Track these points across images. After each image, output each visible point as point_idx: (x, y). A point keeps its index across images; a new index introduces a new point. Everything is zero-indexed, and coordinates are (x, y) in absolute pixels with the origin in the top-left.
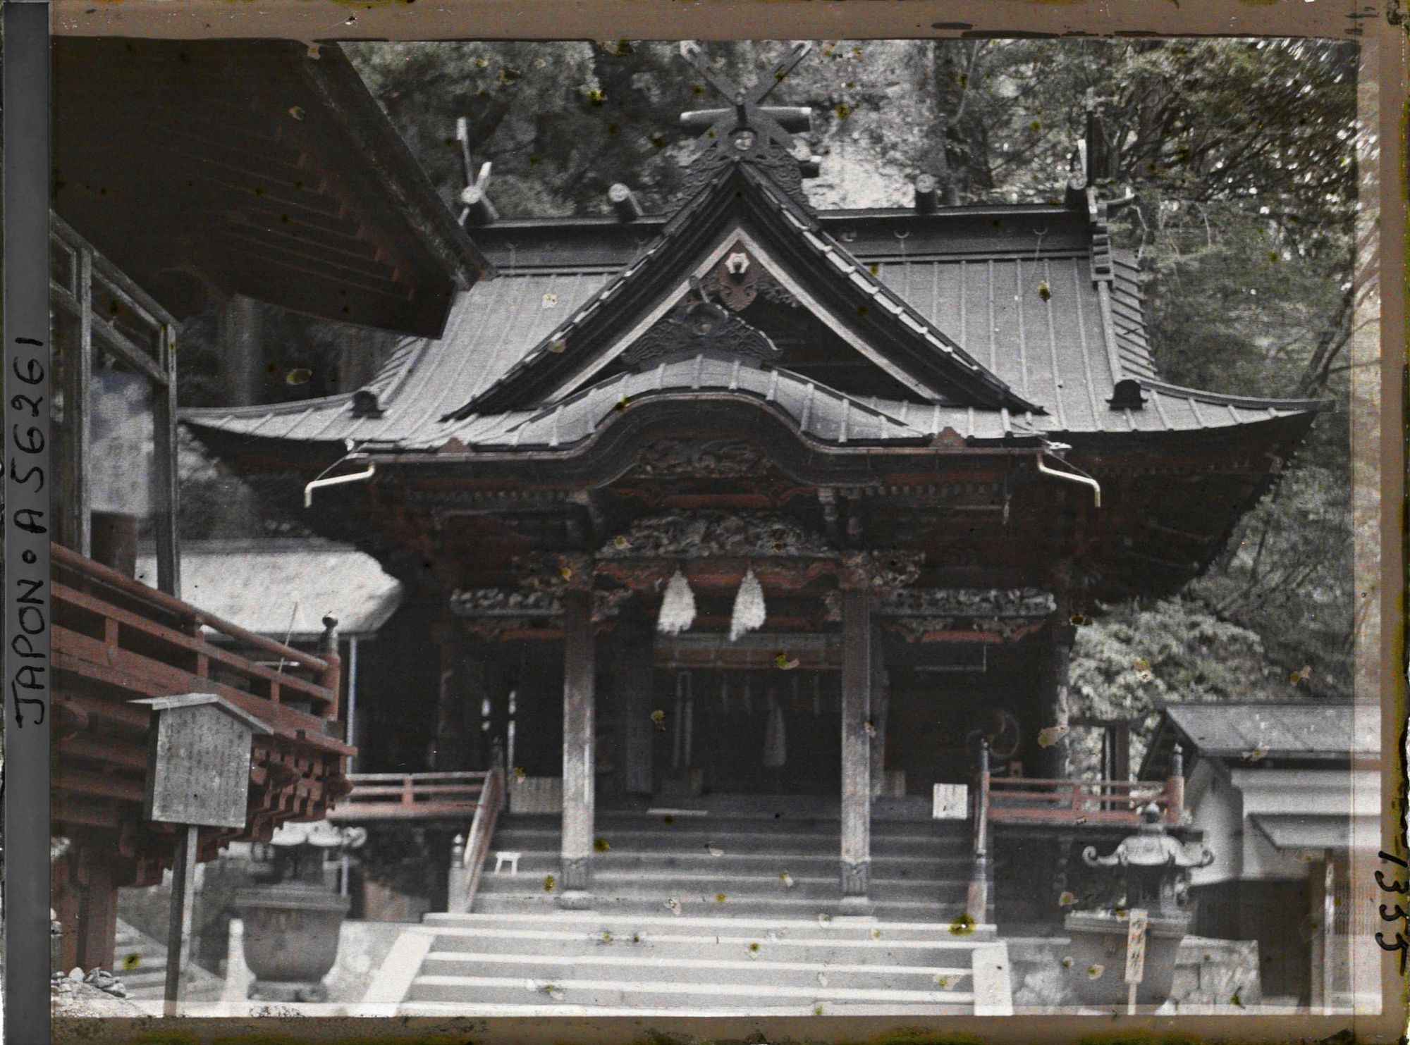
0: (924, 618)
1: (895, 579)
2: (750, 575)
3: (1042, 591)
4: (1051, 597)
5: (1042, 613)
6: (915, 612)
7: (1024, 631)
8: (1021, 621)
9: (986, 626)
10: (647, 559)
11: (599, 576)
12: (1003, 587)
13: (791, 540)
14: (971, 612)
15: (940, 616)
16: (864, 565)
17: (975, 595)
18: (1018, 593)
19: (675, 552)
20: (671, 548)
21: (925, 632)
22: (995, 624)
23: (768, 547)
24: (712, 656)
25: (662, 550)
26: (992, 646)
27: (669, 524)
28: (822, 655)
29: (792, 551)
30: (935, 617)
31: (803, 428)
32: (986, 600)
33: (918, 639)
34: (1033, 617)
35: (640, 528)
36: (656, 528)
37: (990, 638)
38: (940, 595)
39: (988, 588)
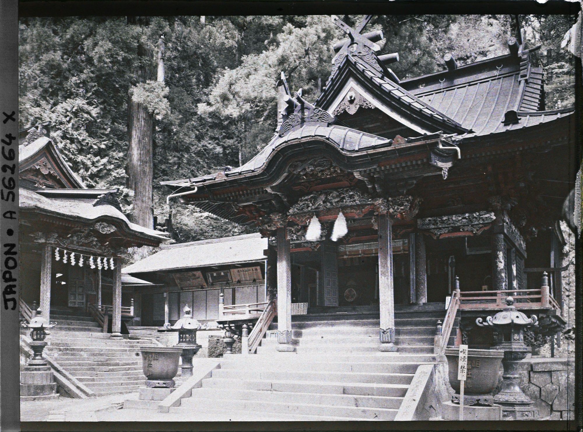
0: (440, 229)
1: (398, 209)
2: (341, 214)
3: (489, 212)
4: (493, 214)
5: (490, 221)
6: (435, 227)
7: (482, 229)
8: (481, 225)
9: (466, 230)
10: (305, 213)
11: (289, 221)
12: (471, 212)
13: (356, 198)
14: (459, 224)
15: (446, 227)
16: (382, 204)
17: (459, 217)
18: (478, 214)
19: (315, 209)
20: (313, 207)
21: (441, 234)
22: (469, 228)
23: (348, 202)
24: (360, 252)
25: (310, 208)
26: (469, 237)
27: (312, 197)
28: (402, 248)
29: (358, 202)
30: (444, 228)
31: (341, 147)
32: (465, 218)
33: (438, 237)
34: (486, 223)
35: (301, 201)
36: (306, 200)
37: (467, 234)
38: (445, 218)
39: (464, 213)
